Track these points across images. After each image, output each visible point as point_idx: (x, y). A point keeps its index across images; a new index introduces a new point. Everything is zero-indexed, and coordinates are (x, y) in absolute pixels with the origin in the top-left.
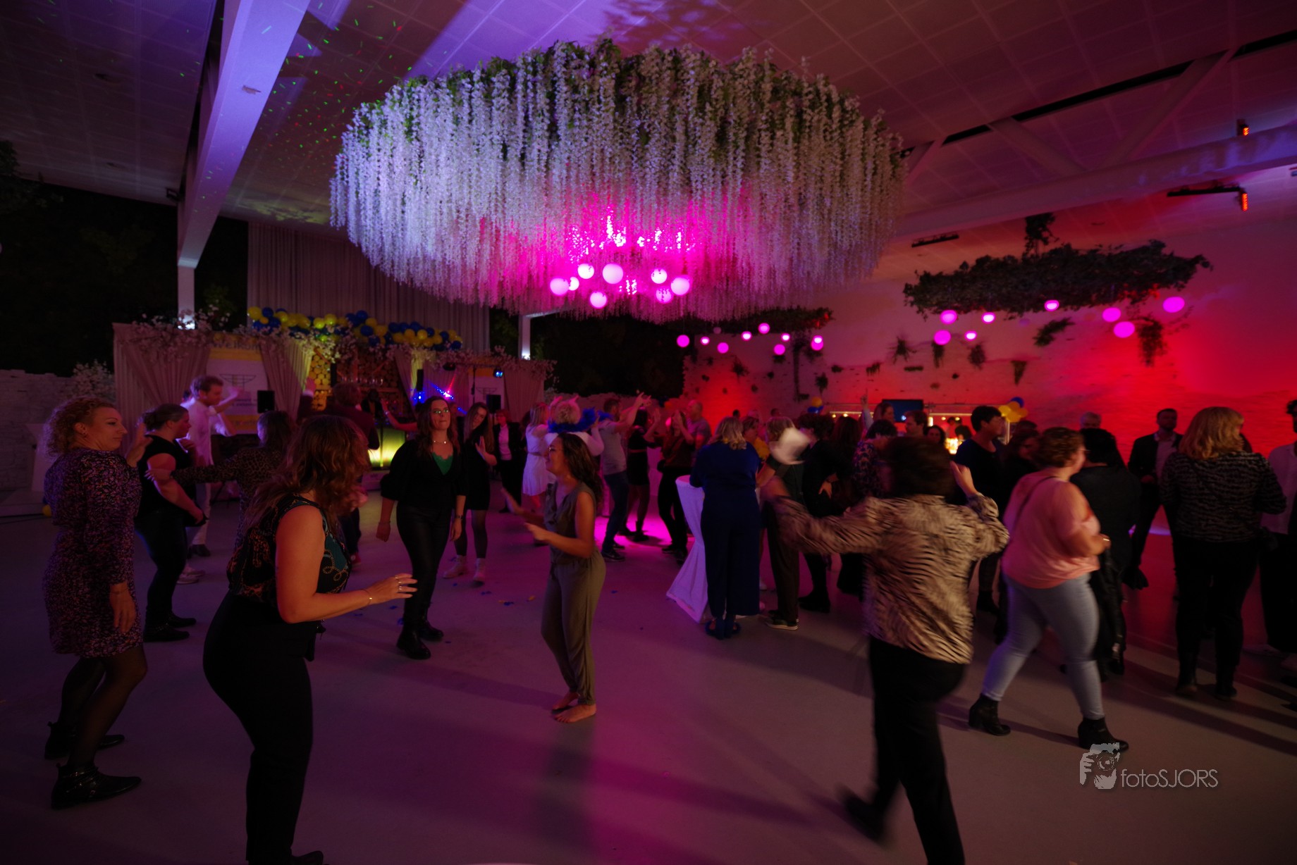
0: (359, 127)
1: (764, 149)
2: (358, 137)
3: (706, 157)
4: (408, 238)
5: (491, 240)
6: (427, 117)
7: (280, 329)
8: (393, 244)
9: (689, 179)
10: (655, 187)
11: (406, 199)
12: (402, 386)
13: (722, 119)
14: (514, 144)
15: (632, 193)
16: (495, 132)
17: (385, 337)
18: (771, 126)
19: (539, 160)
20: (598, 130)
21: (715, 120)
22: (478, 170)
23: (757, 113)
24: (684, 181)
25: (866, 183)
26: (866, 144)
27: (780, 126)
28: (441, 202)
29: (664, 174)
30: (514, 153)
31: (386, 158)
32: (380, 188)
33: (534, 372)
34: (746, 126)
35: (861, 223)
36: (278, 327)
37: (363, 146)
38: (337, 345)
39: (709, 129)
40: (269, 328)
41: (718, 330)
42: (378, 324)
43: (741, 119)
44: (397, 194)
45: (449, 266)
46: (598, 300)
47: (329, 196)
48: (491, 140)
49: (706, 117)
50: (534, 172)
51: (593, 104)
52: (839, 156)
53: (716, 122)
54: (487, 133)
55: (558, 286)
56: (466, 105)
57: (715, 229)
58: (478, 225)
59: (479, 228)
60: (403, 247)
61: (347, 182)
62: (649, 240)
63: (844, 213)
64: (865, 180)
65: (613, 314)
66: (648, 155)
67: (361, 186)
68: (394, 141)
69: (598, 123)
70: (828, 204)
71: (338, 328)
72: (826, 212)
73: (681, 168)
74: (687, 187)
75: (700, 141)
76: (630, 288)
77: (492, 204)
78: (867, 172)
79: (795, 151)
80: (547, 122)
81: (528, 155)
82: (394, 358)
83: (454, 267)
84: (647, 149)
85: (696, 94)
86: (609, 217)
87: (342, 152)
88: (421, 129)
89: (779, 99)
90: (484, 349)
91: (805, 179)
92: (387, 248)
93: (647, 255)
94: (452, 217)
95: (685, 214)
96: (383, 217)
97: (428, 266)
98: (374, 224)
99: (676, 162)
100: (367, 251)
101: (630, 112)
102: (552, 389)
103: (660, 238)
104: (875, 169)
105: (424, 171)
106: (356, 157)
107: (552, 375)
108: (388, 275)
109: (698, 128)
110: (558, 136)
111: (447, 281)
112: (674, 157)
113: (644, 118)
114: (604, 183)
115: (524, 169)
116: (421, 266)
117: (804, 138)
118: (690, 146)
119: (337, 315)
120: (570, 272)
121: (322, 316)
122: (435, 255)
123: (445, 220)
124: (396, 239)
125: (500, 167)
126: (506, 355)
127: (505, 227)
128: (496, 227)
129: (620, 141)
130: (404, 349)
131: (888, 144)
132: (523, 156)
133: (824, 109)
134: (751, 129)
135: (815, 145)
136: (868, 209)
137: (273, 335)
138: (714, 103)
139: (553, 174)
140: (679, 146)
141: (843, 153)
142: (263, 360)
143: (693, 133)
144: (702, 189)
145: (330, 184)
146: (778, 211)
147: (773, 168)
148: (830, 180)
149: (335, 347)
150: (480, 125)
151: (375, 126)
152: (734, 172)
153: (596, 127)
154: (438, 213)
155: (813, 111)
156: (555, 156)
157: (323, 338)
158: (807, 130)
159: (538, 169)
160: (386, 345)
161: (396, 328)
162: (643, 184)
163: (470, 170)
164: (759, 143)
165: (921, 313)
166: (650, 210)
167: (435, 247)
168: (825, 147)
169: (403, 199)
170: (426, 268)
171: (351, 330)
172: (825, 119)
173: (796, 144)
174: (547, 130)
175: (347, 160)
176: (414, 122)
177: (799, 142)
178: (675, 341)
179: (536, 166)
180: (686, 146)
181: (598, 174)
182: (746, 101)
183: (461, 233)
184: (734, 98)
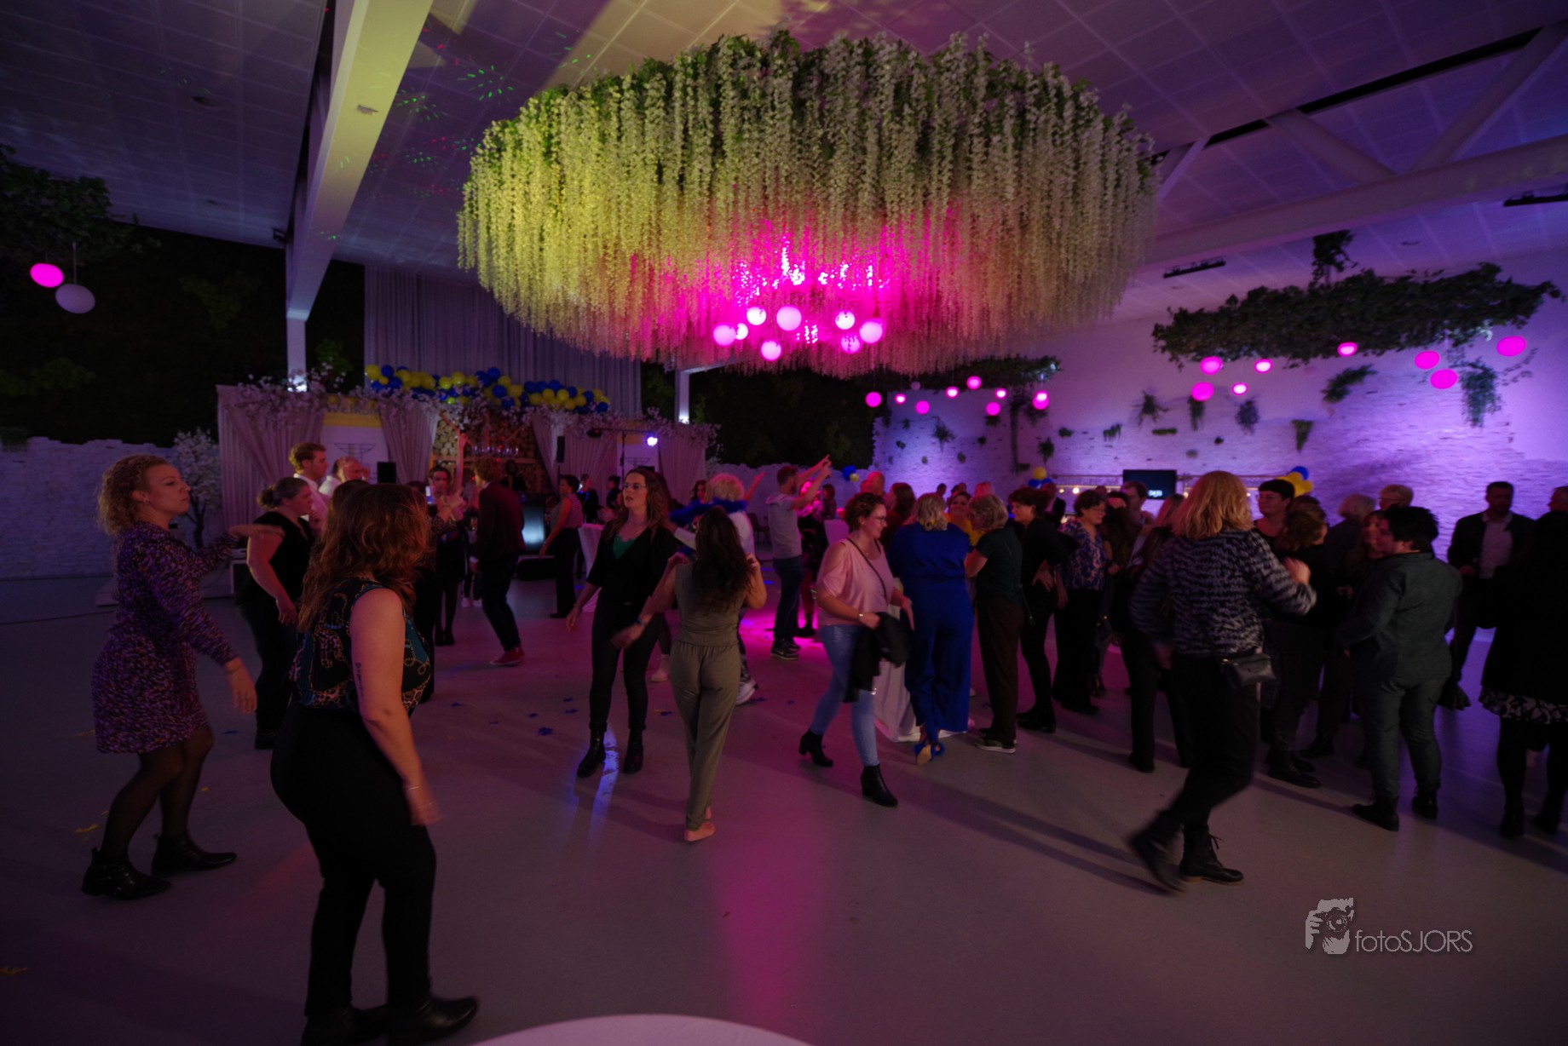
0: (490, 150)
1: (976, 159)
2: (489, 162)
3: (903, 171)
4: (546, 279)
5: (644, 281)
6: (568, 135)
7: (401, 390)
8: (530, 288)
9: (882, 199)
10: (841, 211)
11: (544, 233)
12: (539, 456)
13: (923, 123)
14: (670, 164)
15: (812, 219)
16: (648, 150)
17: (520, 398)
18: (986, 130)
19: (701, 182)
20: (771, 143)
21: (915, 125)
22: (629, 196)
23: (968, 114)
24: (876, 202)
25: (1106, 198)
26: (1107, 149)
27: (996, 130)
28: (585, 236)
29: (852, 195)
30: (671, 174)
31: (521, 186)
32: (515, 222)
33: (693, 438)
34: (954, 131)
35: (1100, 249)
36: (399, 388)
37: (495, 172)
38: (465, 409)
39: (907, 136)
40: (389, 389)
41: (916, 386)
42: (513, 383)
43: (947, 123)
44: (533, 228)
45: (594, 313)
46: (771, 350)
47: (456, 232)
48: (644, 159)
49: (904, 122)
50: (694, 197)
51: (766, 111)
52: (1072, 165)
53: (917, 128)
54: (639, 151)
55: (723, 335)
56: (614, 119)
57: (915, 260)
58: (629, 262)
59: (629, 267)
60: (542, 291)
61: (477, 215)
62: (832, 276)
63: (1077, 236)
64: (1105, 195)
65: (788, 368)
66: (832, 172)
67: (493, 220)
68: (531, 165)
69: (771, 134)
70: (1057, 227)
71: (467, 388)
72: (1054, 235)
73: (873, 186)
74: (880, 210)
75: (896, 152)
76: (810, 335)
77: (645, 237)
78: (1108, 184)
79: (1015, 161)
80: (711, 135)
81: (687, 176)
82: (531, 423)
83: (600, 314)
84: (832, 165)
85: (892, 94)
86: (784, 249)
87: (471, 180)
88: (562, 149)
89: (995, 96)
90: (635, 410)
91: (1028, 196)
92: (523, 293)
93: (831, 295)
94: (598, 254)
95: (878, 243)
96: (518, 255)
97: (571, 313)
98: (508, 265)
99: (867, 179)
100: (500, 297)
101: (810, 119)
102: (715, 459)
103: (846, 273)
104: (1118, 180)
105: (566, 200)
106: (487, 186)
107: (714, 442)
108: (525, 325)
109: (894, 137)
110: (724, 152)
111: (592, 331)
112: (864, 173)
113: (828, 126)
114: (779, 208)
115: (683, 194)
116: (562, 314)
117: (1027, 144)
118: (884, 159)
119: (466, 373)
120: (736, 317)
121: (448, 375)
122: (579, 300)
123: (591, 257)
124: (533, 282)
125: (654, 192)
126: (660, 418)
127: (660, 264)
128: (650, 264)
129: (798, 155)
130: (542, 412)
131: (1134, 148)
132: (682, 178)
133: (1053, 107)
134: (960, 135)
135: (1041, 152)
136: (1109, 231)
137: (394, 396)
138: (914, 104)
139: (718, 199)
140: (871, 159)
141: (1077, 161)
142: (382, 423)
143: (888, 142)
144: (899, 212)
145: (458, 218)
146: (994, 236)
147: (988, 182)
148: (1060, 195)
149: (464, 411)
150: (631, 143)
151: (508, 148)
152: (939, 189)
153: (769, 139)
154: (582, 250)
155: (1039, 109)
156: (719, 176)
157: (451, 401)
158: (1032, 134)
159: (700, 193)
160: (521, 408)
161: (532, 387)
162: (827, 208)
163: (619, 197)
164: (971, 152)
165: (1175, 361)
166: (835, 240)
167: (578, 290)
168: (1054, 155)
169: (541, 234)
170: (568, 315)
171: (482, 391)
172: (1054, 119)
173: (1017, 152)
174: (711, 146)
175: (477, 189)
176: (553, 141)
177: (1020, 149)
178: (864, 399)
179: (698, 189)
180: (880, 159)
181: (771, 198)
182: (954, 100)
183: (608, 273)
184: (940, 97)
